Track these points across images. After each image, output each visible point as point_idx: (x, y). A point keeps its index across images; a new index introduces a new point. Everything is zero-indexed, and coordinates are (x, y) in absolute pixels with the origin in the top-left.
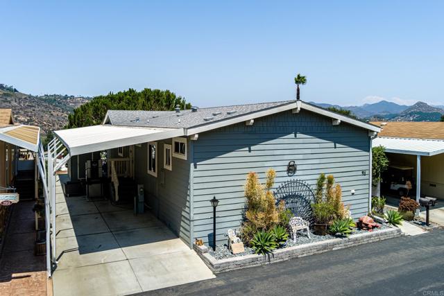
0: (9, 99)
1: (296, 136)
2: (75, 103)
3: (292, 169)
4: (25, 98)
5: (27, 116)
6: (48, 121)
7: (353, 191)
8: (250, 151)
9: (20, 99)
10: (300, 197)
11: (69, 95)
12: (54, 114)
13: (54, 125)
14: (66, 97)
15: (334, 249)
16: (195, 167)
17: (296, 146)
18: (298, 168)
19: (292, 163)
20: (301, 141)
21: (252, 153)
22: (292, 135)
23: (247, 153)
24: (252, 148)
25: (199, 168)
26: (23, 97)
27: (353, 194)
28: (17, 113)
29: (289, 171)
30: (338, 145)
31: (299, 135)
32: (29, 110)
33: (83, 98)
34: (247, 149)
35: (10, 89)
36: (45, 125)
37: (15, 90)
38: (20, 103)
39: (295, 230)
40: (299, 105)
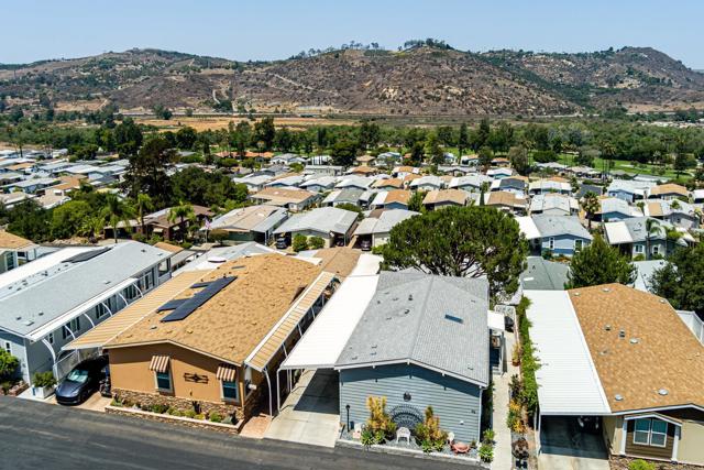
0: (439, 61)
2: (533, 63)
3: (407, 397)
4: (461, 59)
5: (462, 86)
6: (490, 96)
7: (462, 422)
9: (453, 60)
11: (525, 51)
12: (500, 83)
13: (498, 101)
14: (520, 54)
17: (411, 384)
18: (412, 397)
19: (407, 394)
20: (415, 381)
26: (458, 57)
28: (448, 83)
32: (464, 78)
33: (547, 55)
35: (441, 46)
36: (486, 101)
37: (448, 47)
38: (453, 66)
39: (398, 436)
40: (409, 361)
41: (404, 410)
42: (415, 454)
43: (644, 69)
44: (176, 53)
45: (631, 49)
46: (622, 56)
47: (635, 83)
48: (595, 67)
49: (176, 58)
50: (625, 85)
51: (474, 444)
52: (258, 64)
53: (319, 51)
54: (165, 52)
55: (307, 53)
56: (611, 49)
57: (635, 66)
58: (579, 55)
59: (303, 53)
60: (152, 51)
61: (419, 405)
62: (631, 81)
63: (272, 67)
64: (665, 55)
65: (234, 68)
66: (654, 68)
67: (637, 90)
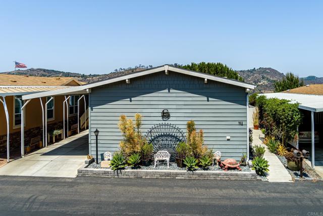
1: (169, 91)
3: (166, 115)
7: (228, 137)
8: (131, 101)
10: (174, 136)
15: (177, 178)
16: (92, 110)
17: (170, 99)
18: (171, 115)
19: (165, 111)
20: (174, 95)
21: (133, 103)
22: (167, 91)
23: (129, 103)
24: (133, 99)
25: (94, 110)
27: (228, 140)
29: (163, 116)
30: (210, 99)
31: (172, 91)
34: (129, 99)
39: (156, 159)
40: (166, 68)
41: (163, 131)
42: (177, 174)
43: (269, 77)
44: (53, 71)
45: (263, 68)
46: (259, 72)
47: (266, 82)
48: (249, 76)
49: (53, 73)
50: (262, 83)
51: (243, 160)
52: (94, 76)
53: (124, 69)
54: (47, 70)
55: (118, 70)
56: (254, 68)
57: (265, 75)
58: (241, 71)
59: (116, 70)
60: (41, 70)
61: (179, 123)
62: (264, 81)
63: (101, 77)
64: (277, 71)
65: (82, 77)
66: (272, 76)
67: (266, 85)
